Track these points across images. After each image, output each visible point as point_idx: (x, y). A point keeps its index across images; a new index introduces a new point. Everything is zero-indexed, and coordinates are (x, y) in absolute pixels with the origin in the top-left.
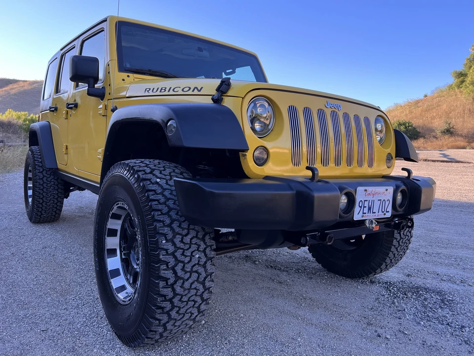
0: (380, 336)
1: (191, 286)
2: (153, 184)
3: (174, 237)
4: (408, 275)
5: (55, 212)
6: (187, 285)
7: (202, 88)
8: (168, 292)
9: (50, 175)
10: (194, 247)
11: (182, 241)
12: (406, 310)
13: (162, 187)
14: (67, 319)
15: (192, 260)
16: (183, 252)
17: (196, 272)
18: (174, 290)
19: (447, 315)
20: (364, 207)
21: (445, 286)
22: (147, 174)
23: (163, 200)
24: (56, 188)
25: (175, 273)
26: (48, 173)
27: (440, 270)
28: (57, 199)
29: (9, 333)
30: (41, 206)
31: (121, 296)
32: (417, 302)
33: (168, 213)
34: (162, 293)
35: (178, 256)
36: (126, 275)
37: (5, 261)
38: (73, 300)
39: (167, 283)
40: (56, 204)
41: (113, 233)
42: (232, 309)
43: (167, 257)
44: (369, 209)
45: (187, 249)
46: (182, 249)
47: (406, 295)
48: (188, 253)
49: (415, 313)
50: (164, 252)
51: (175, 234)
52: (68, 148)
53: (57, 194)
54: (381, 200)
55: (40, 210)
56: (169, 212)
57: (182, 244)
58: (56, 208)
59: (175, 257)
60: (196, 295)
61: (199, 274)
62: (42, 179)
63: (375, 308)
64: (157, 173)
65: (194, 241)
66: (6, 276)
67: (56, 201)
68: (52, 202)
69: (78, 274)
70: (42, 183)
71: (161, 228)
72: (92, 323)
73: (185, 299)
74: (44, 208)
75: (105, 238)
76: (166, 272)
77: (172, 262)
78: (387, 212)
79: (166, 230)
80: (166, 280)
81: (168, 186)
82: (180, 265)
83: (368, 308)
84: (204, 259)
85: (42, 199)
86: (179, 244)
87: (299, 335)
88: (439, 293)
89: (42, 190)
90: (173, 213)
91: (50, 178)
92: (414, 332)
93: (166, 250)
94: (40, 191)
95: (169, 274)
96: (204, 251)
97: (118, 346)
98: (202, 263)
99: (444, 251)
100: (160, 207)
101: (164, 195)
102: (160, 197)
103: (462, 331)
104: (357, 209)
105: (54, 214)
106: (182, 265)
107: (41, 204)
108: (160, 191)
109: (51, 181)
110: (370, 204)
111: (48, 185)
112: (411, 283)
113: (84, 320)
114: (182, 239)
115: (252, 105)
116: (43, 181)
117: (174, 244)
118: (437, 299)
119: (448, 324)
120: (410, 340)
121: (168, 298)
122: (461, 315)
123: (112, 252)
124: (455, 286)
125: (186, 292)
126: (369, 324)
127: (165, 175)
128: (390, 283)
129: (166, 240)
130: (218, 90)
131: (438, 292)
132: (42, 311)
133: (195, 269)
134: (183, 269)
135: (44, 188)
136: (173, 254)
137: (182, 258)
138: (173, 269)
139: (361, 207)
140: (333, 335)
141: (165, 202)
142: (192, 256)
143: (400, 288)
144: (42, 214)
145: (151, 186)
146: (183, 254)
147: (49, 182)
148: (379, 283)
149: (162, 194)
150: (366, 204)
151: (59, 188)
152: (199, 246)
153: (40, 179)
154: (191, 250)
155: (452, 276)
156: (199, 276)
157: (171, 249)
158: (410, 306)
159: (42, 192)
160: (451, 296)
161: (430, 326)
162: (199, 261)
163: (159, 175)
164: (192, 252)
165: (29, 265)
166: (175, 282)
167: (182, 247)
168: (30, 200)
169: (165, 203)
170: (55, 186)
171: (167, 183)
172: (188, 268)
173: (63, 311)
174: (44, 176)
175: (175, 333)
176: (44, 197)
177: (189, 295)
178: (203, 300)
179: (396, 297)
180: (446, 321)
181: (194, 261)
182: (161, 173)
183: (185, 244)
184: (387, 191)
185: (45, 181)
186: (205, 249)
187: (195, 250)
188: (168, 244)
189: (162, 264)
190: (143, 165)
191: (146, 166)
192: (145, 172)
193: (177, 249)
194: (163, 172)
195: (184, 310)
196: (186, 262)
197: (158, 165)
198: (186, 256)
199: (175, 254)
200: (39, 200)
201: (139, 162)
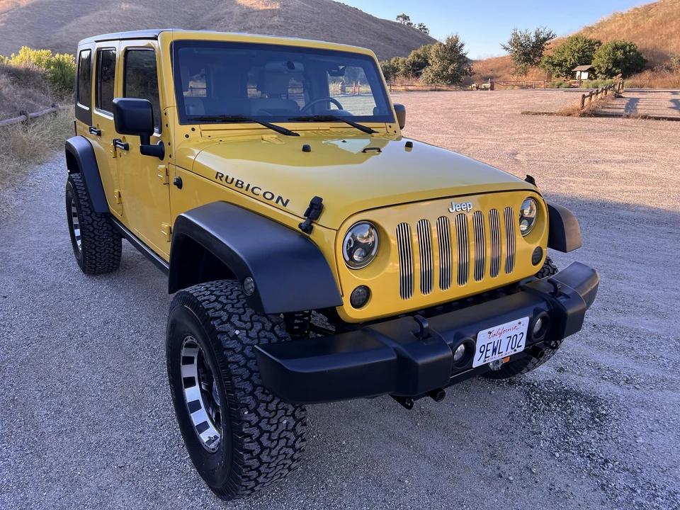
0: (501, 477)
1: (279, 452)
2: (232, 339)
3: (258, 406)
4: (561, 370)
5: (113, 263)
6: (274, 452)
7: (288, 201)
8: (255, 463)
9: (101, 218)
10: (281, 413)
11: (266, 409)
12: (543, 433)
13: (240, 342)
14: (145, 449)
15: (280, 427)
16: (269, 421)
17: (285, 437)
18: (260, 460)
19: (592, 440)
20: (487, 350)
21: (603, 389)
22: (225, 323)
23: (243, 362)
24: (111, 234)
25: (260, 443)
26: (98, 215)
27: (606, 359)
28: (113, 248)
29: (83, 472)
30: (94, 258)
31: (204, 437)
32: (560, 418)
33: (249, 379)
34: (247, 464)
35: (263, 426)
36: (207, 409)
37: (62, 349)
38: (150, 416)
39: (252, 455)
40: (113, 254)
41: (189, 361)
43: (250, 429)
44: (494, 350)
45: (273, 417)
46: (266, 418)
47: (549, 405)
48: (274, 421)
49: (552, 438)
50: (247, 425)
51: (258, 403)
52: (122, 195)
53: (113, 242)
54: (510, 337)
55: (94, 262)
56: (251, 376)
57: (267, 413)
58: (113, 258)
59: (260, 428)
60: (285, 459)
61: (288, 439)
62: (91, 224)
63: (505, 429)
64: (235, 319)
65: (280, 406)
66: (67, 377)
67: (112, 251)
68: (107, 251)
70: (91, 229)
71: (243, 398)
72: (173, 455)
73: (273, 465)
74: (98, 260)
75: (180, 366)
76: (250, 444)
77: (256, 433)
78: (518, 347)
79: (249, 399)
80: (251, 452)
81: (249, 340)
82: (266, 435)
83: (497, 429)
84: (293, 423)
85: (94, 249)
86: (263, 413)
87: (408, 475)
88: (592, 401)
89: (93, 238)
90: (254, 378)
91: (102, 222)
92: (544, 469)
93: (249, 422)
94: (90, 240)
95: (255, 447)
96: (293, 415)
97: (203, 490)
98: (290, 428)
99: (621, 320)
100: (240, 371)
101: (244, 355)
102: (239, 357)
103: (603, 469)
104: (477, 354)
105: (112, 265)
106: (268, 434)
107: (94, 255)
108: (239, 349)
109: (103, 226)
110: (496, 345)
111: (100, 231)
112: (561, 383)
113: (164, 449)
114: (267, 406)
116: (93, 226)
117: (258, 414)
118: (587, 412)
119: (589, 457)
120: (536, 482)
121: (253, 468)
122: (611, 441)
123: (190, 382)
124: (617, 390)
125: (274, 459)
126: (493, 456)
127: (245, 323)
128: (533, 385)
129: (248, 410)
130: (307, 214)
131: (591, 401)
132: (116, 435)
133: (282, 436)
134: (269, 439)
135: (95, 235)
136: (257, 425)
137: (268, 428)
138: (258, 440)
139: (483, 352)
140: (448, 473)
141: (246, 363)
142: (278, 423)
143: (544, 393)
144: (96, 266)
145: (228, 342)
146: (268, 423)
147: (101, 228)
148: (520, 384)
149: (241, 353)
150: (490, 347)
151: (114, 234)
152: (287, 410)
153: (89, 224)
154: (278, 416)
155: (616, 371)
156: (287, 441)
157: (254, 419)
158: (549, 424)
159: (93, 241)
160: (606, 408)
161: (566, 459)
162: (287, 426)
163: (238, 324)
164: (279, 419)
165: (92, 356)
166: (261, 452)
167: (267, 416)
168: (79, 243)
169: (245, 366)
170: (109, 232)
171: (247, 336)
172: (275, 436)
173: (140, 435)
174: (93, 220)
176: (96, 246)
177: (278, 461)
178: (293, 460)
179: (535, 410)
180: (589, 451)
181: (281, 428)
182: (240, 320)
183: (270, 412)
184: (520, 323)
185: (96, 226)
186: (294, 411)
187: (283, 416)
188: (251, 415)
189: (245, 437)
190: (219, 306)
191: (222, 309)
192: (222, 320)
193: (261, 419)
194: (243, 317)
195: (273, 473)
196: (272, 430)
197: (236, 303)
198: (272, 425)
199: (260, 425)
200: (91, 251)
201: (213, 298)
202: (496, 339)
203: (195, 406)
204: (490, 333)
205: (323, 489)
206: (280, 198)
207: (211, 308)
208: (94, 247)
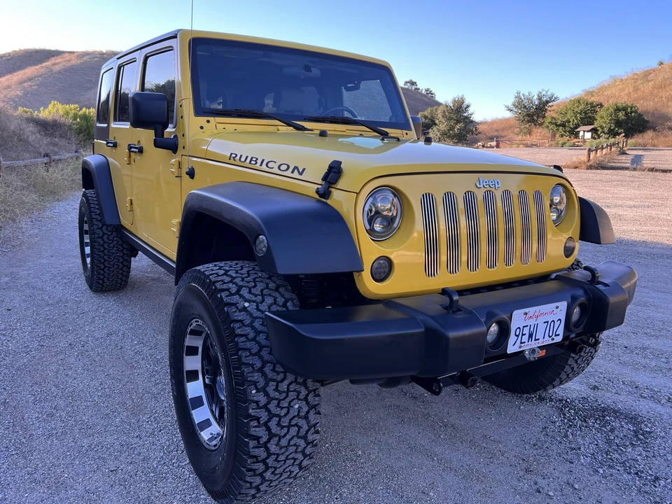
0: (540, 492)
1: (289, 443)
2: (240, 311)
3: (267, 384)
4: (595, 388)
5: (121, 279)
6: (284, 442)
7: (304, 169)
8: (262, 453)
9: (112, 231)
10: (292, 395)
11: (276, 390)
12: (582, 449)
13: (251, 315)
14: (140, 453)
15: (290, 412)
16: (279, 403)
17: (296, 425)
18: (267, 449)
19: (638, 457)
20: (523, 335)
21: (644, 407)
22: (233, 295)
23: (252, 335)
24: (121, 248)
25: (269, 429)
26: (110, 229)
27: (643, 379)
28: (122, 263)
29: (71, 475)
30: (102, 272)
31: (205, 435)
32: (599, 435)
33: (258, 354)
34: (253, 454)
35: (272, 409)
36: (210, 406)
37: (62, 357)
38: (148, 422)
39: (259, 442)
40: (121, 269)
41: (192, 351)
42: (347, 442)
43: (258, 411)
44: (531, 336)
45: (283, 399)
46: (276, 399)
47: (585, 421)
48: (285, 404)
49: (593, 454)
50: (254, 405)
51: (268, 381)
52: (134, 202)
53: (122, 257)
54: (548, 322)
55: (102, 277)
56: (260, 350)
57: (277, 393)
58: (122, 274)
59: (269, 411)
60: (296, 452)
61: (300, 428)
62: (102, 237)
63: (539, 444)
64: (244, 292)
65: (292, 387)
66: (63, 382)
67: (121, 266)
68: (116, 266)
69: (153, 379)
70: (102, 242)
71: (251, 375)
72: (171, 460)
73: (282, 458)
74: (106, 275)
75: (183, 357)
76: (257, 429)
77: (264, 415)
78: (556, 335)
79: (257, 376)
80: (257, 438)
81: (259, 313)
82: (275, 420)
83: (530, 443)
84: (305, 409)
85: (103, 263)
86: (273, 394)
87: (432, 486)
88: (634, 419)
89: (103, 251)
90: (264, 353)
91: (112, 236)
92: (587, 486)
93: (257, 402)
94: (100, 253)
95: (262, 433)
96: (306, 399)
97: (202, 496)
98: (303, 414)
99: (653, 343)
100: (248, 345)
101: (253, 328)
102: (248, 330)
103: (655, 486)
104: (512, 338)
105: (119, 281)
106: (277, 419)
107: (103, 269)
108: (248, 322)
109: (113, 240)
110: (532, 329)
111: (110, 245)
112: (596, 401)
113: (162, 454)
114: (277, 386)
115: (371, 199)
116: (103, 240)
117: (267, 394)
118: (629, 429)
119: (637, 474)
120: (580, 498)
121: (260, 459)
122: (659, 458)
123: (193, 375)
124: (659, 408)
125: (283, 450)
126: (528, 471)
127: (256, 296)
128: (566, 401)
129: (257, 388)
130: (325, 179)
131: (632, 418)
132: (110, 440)
133: (294, 422)
134: (278, 424)
135: (105, 249)
136: (265, 407)
137: (277, 411)
138: (266, 424)
139: (518, 336)
140: (478, 488)
141: (256, 336)
142: (289, 407)
143: (579, 410)
144: (104, 282)
145: (237, 314)
146: (278, 405)
147: (111, 242)
149: (251, 325)
150: (526, 331)
151: (124, 249)
152: (299, 393)
153: (99, 237)
154: (289, 399)
155: (656, 390)
156: (299, 430)
157: (262, 399)
158: (589, 440)
159: (102, 255)
160: (649, 425)
161: (611, 475)
162: (299, 412)
163: (248, 296)
164: (290, 402)
165: (91, 364)
166: (269, 440)
167: (276, 397)
168: (88, 260)
169: (254, 339)
170: (119, 246)
171: (258, 309)
172: (285, 422)
173: (136, 440)
174: (104, 234)
175: (276, 486)
176: (105, 261)
177: (287, 453)
178: (305, 456)
179: (571, 426)
180: (636, 468)
181: (293, 413)
182: (250, 292)
183: (280, 393)
184: (557, 307)
185: (106, 240)
186: (307, 395)
187: (294, 399)
188: (259, 394)
189: (251, 420)
190: (228, 279)
191: (231, 282)
192: (230, 292)
193: (270, 399)
194: (253, 291)
195: (282, 469)
196: (282, 414)
197: (247, 277)
198: (282, 408)
199: (269, 406)
200: (99, 265)
201: (222, 272)
202: (532, 322)
203: (198, 402)
204: (526, 314)
205: (337, 499)
206: (296, 168)
207: (219, 281)
208: (103, 261)
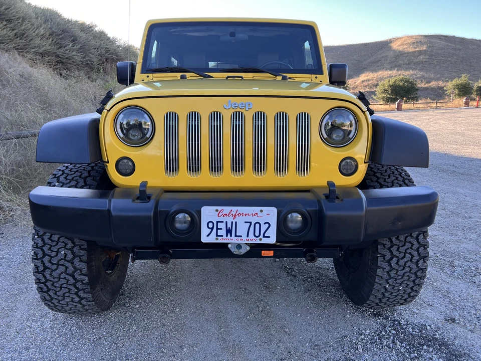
1: (60, 276)
3: (44, 234)
4: (451, 320)
6: (55, 274)
8: (40, 277)
10: (61, 245)
11: (50, 239)
15: (58, 255)
16: (50, 248)
17: (63, 265)
18: (44, 276)
20: (218, 229)
25: (43, 263)
34: (36, 277)
35: (45, 250)
39: (38, 270)
43: (37, 249)
44: (229, 231)
45: (54, 246)
46: (49, 245)
48: (55, 249)
50: (35, 245)
51: (45, 232)
54: (251, 223)
57: (50, 241)
59: (43, 251)
60: (67, 284)
61: (67, 268)
65: (62, 239)
73: (57, 285)
76: (36, 261)
77: (40, 253)
78: (264, 237)
80: (37, 267)
82: (48, 258)
84: (71, 256)
86: (47, 241)
93: (37, 244)
95: (39, 264)
96: (71, 250)
98: (68, 259)
104: (205, 229)
110: (229, 226)
114: (51, 236)
117: (43, 240)
121: (41, 281)
125: (57, 280)
127: (67, 180)
129: (38, 235)
133: (61, 263)
134: (50, 261)
136: (41, 248)
137: (49, 252)
138: (42, 259)
139: (212, 229)
142: (58, 252)
146: (50, 249)
150: (222, 226)
152: (66, 244)
154: (58, 246)
157: (40, 243)
162: (65, 257)
163: (62, 179)
164: (59, 249)
166: (44, 270)
167: (49, 243)
172: (55, 261)
177: (60, 283)
181: (60, 256)
182: (65, 178)
183: (52, 241)
184: (262, 212)
186: (73, 247)
187: (62, 247)
188: (38, 239)
192: (56, 176)
193: (45, 244)
194: (69, 177)
196: (52, 255)
198: (53, 251)
199: (43, 248)
202: (228, 220)
204: (218, 211)
